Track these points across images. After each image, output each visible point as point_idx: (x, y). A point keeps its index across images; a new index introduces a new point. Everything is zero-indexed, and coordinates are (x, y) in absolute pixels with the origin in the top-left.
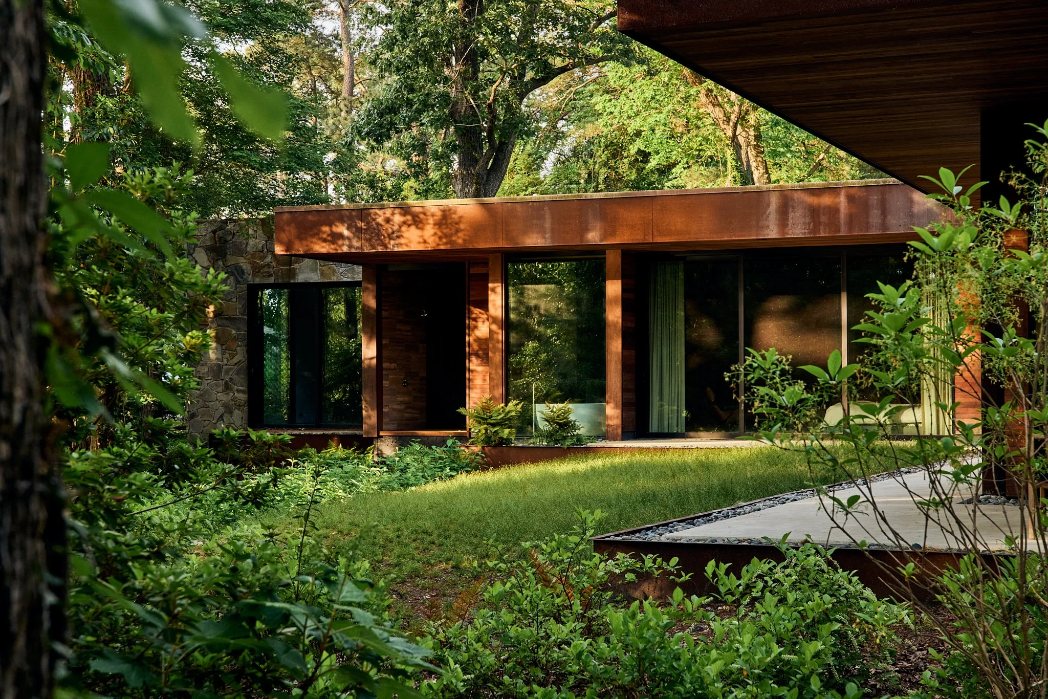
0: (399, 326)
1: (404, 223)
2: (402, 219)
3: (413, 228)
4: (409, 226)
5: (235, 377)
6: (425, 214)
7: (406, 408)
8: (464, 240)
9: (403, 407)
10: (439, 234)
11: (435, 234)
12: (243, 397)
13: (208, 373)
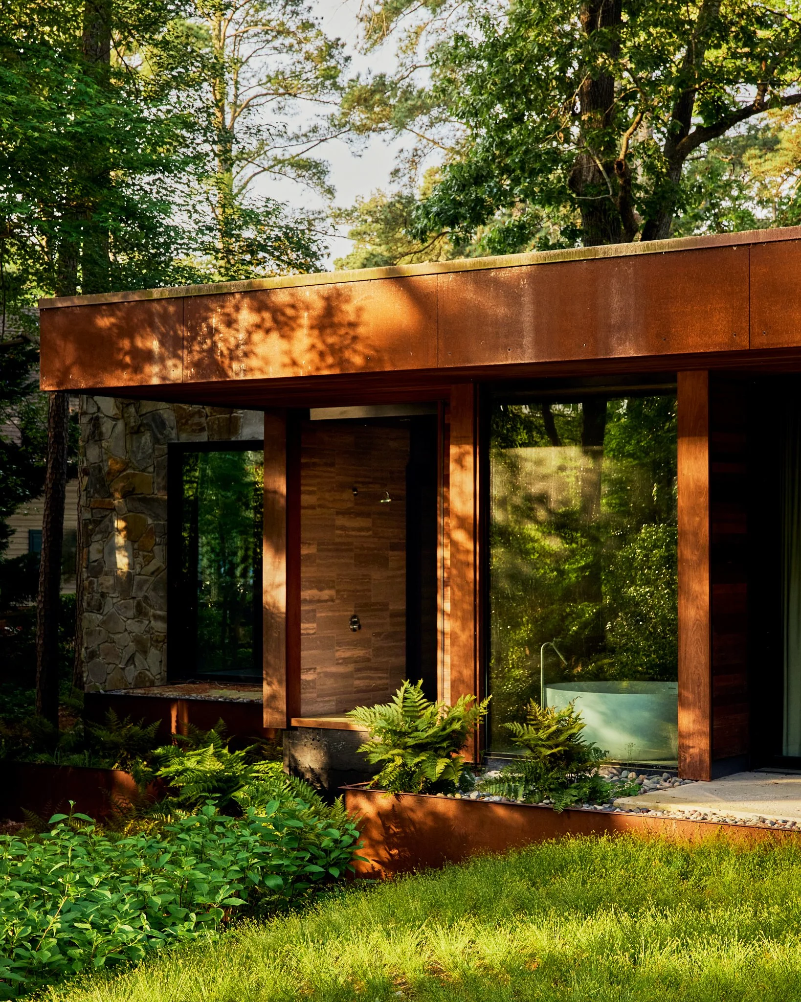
0: (340, 521)
1: (258, 326)
2: (253, 318)
3: (274, 336)
4: (268, 331)
5: (151, 594)
6: (293, 306)
7: (358, 670)
8: (367, 359)
9: (350, 668)
10: (320, 346)
11: (313, 347)
12: (160, 627)
13: (114, 587)
